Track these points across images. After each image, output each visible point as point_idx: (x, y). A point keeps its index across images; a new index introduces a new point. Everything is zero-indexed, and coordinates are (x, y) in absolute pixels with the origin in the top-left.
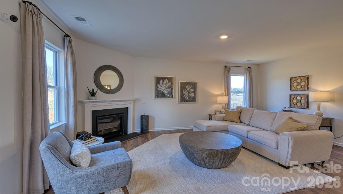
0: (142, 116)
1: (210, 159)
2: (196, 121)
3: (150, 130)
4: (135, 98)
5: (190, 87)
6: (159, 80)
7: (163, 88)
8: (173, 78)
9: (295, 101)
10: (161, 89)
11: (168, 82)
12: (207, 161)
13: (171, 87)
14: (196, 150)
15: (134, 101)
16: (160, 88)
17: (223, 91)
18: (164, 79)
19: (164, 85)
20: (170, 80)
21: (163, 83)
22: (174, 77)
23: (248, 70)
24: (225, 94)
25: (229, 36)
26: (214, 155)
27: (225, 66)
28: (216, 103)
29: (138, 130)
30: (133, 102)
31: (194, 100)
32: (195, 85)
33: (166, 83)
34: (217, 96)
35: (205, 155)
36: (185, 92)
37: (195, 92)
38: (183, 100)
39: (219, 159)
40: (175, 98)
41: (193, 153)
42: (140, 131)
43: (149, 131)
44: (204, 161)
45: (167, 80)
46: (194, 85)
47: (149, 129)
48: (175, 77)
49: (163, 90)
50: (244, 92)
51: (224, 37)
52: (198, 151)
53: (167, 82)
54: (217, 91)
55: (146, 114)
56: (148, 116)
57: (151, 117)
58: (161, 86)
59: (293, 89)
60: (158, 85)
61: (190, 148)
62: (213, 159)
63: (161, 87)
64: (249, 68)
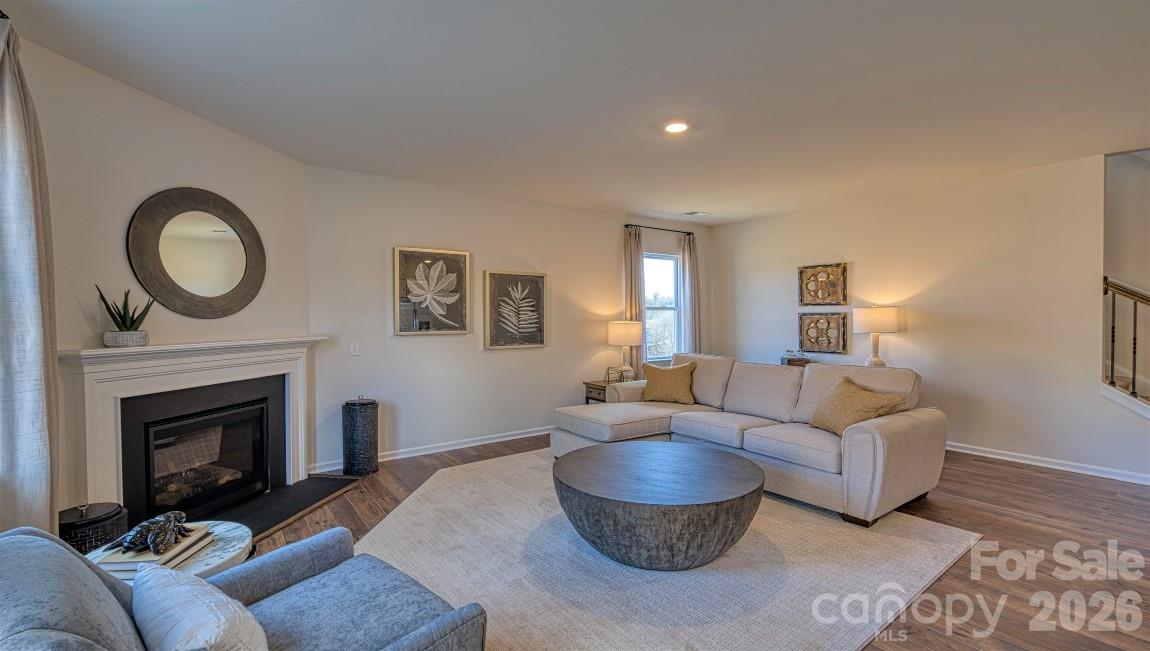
0: (349, 409)
1: (693, 536)
3: (383, 456)
4: (317, 329)
5: (523, 291)
6: (409, 261)
7: (429, 293)
8: (465, 256)
9: (813, 333)
10: (420, 299)
11: (447, 273)
12: (682, 546)
13: (459, 287)
14: (647, 516)
15: (312, 346)
16: (418, 295)
17: (621, 305)
18: (429, 259)
19: (433, 282)
20: (455, 265)
21: (427, 278)
22: (468, 254)
23: (688, 239)
24: (629, 316)
25: (693, 128)
27: (627, 226)
28: (605, 343)
29: (331, 463)
30: (305, 350)
31: (536, 337)
32: (540, 285)
33: (440, 278)
34: (605, 321)
35: (678, 526)
36: (506, 310)
37: (538, 307)
38: (500, 336)
39: (718, 533)
40: (472, 332)
41: (630, 527)
42: (341, 467)
43: (380, 460)
44: (671, 548)
45: (442, 262)
46: (535, 286)
47: (379, 454)
48: (470, 254)
49: (427, 302)
50: (677, 308)
51: (676, 128)
52: (652, 519)
53: (442, 271)
54: (604, 305)
55: (368, 396)
56: (373, 405)
58: (421, 287)
59: (808, 299)
60: (410, 284)
61: (619, 512)
62: (703, 536)
63: (423, 292)
64: (689, 234)
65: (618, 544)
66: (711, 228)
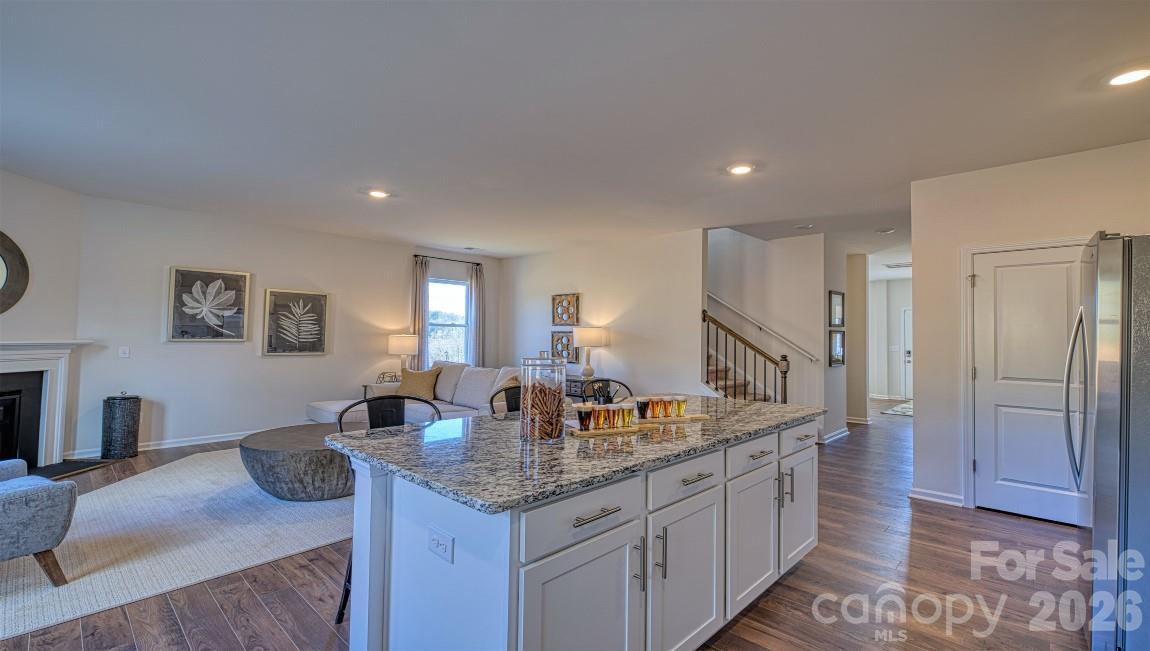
0: (109, 403)
1: (315, 472)
2: (312, 404)
3: (144, 446)
4: (83, 336)
5: (304, 307)
6: (185, 281)
7: (205, 306)
8: (245, 277)
9: (560, 347)
10: (197, 311)
11: (226, 290)
12: (308, 479)
13: (238, 304)
14: (281, 458)
15: (77, 350)
16: (193, 308)
17: (408, 322)
18: (208, 278)
19: (210, 298)
20: (234, 283)
21: (204, 293)
22: (248, 275)
23: (476, 269)
24: (412, 330)
26: (324, 462)
27: (416, 256)
28: (385, 353)
29: (89, 447)
30: (69, 351)
31: (316, 346)
32: (323, 302)
33: (218, 293)
34: (388, 334)
35: (302, 465)
36: (285, 323)
37: (320, 321)
38: (277, 344)
39: (336, 471)
40: (249, 340)
41: (272, 467)
42: (99, 454)
43: (139, 450)
44: (301, 481)
45: (220, 281)
46: (316, 305)
47: (140, 444)
48: (251, 275)
49: (203, 313)
50: (466, 325)
51: (378, 195)
52: (283, 461)
53: (220, 288)
54: (390, 323)
55: (130, 393)
56: (136, 400)
57: (151, 403)
58: (198, 302)
59: (557, 320)
60: (185, 297)
61: (264, 458)
62: (323, 472)
63: (199, 305)
64: (478, 264)
65: (267, 482)
66: (500, 261)
